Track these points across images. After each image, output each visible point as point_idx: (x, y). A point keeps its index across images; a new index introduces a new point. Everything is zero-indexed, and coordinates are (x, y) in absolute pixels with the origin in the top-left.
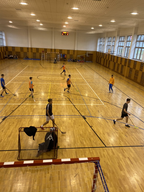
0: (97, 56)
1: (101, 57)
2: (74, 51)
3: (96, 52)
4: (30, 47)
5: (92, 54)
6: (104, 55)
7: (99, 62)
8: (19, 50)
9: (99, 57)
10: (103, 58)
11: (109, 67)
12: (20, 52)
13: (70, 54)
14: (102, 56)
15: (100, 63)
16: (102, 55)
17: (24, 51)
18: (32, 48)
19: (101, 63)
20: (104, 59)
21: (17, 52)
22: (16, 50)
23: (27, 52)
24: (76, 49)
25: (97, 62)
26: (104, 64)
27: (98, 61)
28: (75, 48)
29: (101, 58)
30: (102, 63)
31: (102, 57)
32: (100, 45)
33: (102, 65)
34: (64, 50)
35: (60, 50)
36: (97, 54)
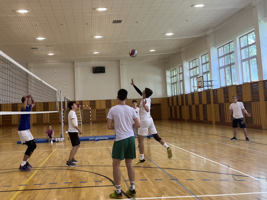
0: (171, 105)
1: (180, 104)
3: (168, 100)
5: (160, 104)
7: (178, 117)
9: (175, 108)
10: (187, 104)
11: (205, 119)
14: (183, 102)
15: (181, 117)
16: (182, 99)
19: (183, 118)
20: (190, 107)
25: (174, 117)
26: (191, 117)
27: (176, 115)
29: (180, 107)
30: (186, 115)
31: (183, 105)
32: (174, 83)
33: (186, 120)
34: (100, 101)
35: (91, 101)
36: (169, 103)
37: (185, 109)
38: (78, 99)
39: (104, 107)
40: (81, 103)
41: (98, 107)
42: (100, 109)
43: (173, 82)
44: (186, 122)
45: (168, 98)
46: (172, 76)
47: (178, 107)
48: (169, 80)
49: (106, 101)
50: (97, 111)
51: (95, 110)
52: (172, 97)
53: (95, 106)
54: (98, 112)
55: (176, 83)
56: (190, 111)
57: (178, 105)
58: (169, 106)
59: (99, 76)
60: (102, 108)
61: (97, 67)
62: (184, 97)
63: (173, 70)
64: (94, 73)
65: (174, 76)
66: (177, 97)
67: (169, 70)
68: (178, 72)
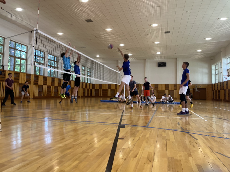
0: (213, 89)
1: (219, 89)
2: (175, 85)
5: (206, 89)
6: (223, 84)
7: (218, 98)
8: (106, 88)
9: (216, 91)
10: (223, 89)
12: (107, 90)
13: (170, 89)
14: (221, 87)
15: (219, 98)
16: (221, 85)
17: (112, 89)
19: (220, 99)
20: (225, 91)
21: (103, 90)
23: (114, 89)
25: (215, 98)
26: (225, 98)
27: (216, 96)
29: (219, 91)
30: (222, 97)
31: (221, 89)
32: (217, 75)
33: (222, 100)
34: (161, 85)
35: (155, 85)
36: (212, 88)
37: (222, 92)
39: (164, 89)
42: (161, 90)
43: (216, 73)
44: (222, 102)
45: (212, 85)
46: (216, 69)
47: (218, 91)
48: (213, 72)
49: (166, 85)
50: (159, 91)
51: (158, 90)
52: (214, 84)
53: (158, 88)
55: (218, 74)
56: (225, 93)
57: (218, 89)
58: (212, 90)
59: (162, 68)
60: (162, 89)
61: (160, 63)
62: (222, 84)
63: (217, 65)
64: (158, 66)
65: (217, 70)
66: (217, 84)
67: (214, 65)
68: (220, 66)
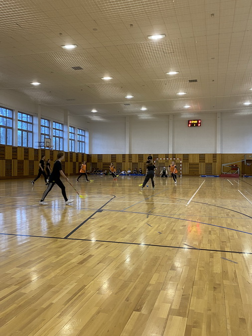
2: (215, 156)
4: (127, 153)
13: (207, 161)
18: (130, 156)
22: (104, 160)
23: (122, 161)
24: (218, 152)
28: (216, 151)
38: (171, 152)
39: (197, 161)
40: (174, 156)
41: (191, 161)
54: (191, 166)
